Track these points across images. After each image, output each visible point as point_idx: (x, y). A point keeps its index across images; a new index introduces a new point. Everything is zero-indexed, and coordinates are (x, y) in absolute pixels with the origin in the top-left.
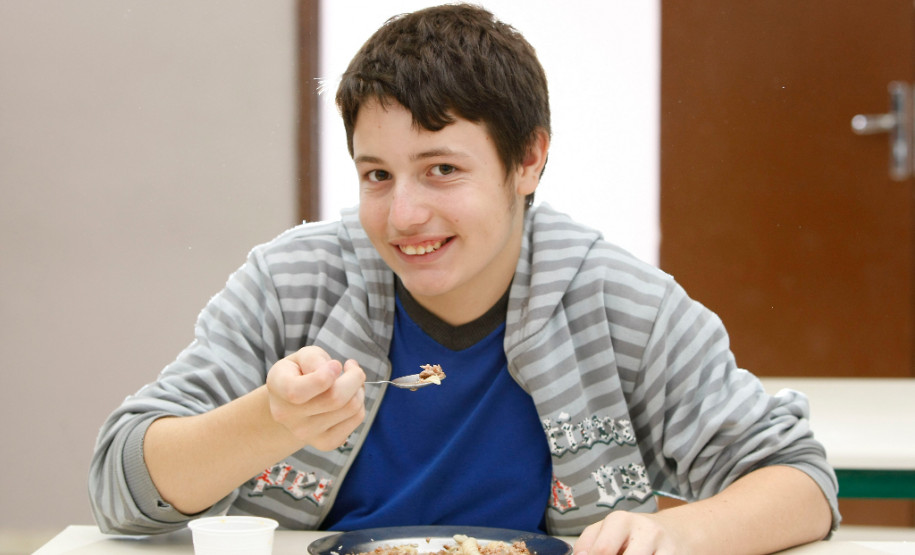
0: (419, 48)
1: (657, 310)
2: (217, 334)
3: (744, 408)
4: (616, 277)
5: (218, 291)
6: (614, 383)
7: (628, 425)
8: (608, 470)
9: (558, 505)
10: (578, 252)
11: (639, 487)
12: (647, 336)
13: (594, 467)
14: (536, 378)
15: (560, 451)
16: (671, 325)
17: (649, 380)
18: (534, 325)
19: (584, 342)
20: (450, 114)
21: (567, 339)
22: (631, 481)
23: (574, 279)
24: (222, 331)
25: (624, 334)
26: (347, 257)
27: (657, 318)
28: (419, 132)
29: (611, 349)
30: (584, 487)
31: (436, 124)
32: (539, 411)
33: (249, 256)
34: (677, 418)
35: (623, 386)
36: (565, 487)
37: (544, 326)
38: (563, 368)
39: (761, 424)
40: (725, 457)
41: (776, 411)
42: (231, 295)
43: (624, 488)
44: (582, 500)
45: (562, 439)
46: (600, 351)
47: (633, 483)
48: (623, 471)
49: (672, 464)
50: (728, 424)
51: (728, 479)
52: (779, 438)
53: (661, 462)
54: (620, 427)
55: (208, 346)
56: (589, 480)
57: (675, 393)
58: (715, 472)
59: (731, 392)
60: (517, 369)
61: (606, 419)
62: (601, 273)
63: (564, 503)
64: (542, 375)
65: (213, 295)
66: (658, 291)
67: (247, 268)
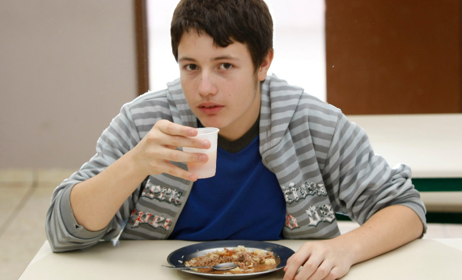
0: (216, 5)
1: (334, 129)
2: (107, 150)
3: (379, 176)
4: (314, 113)
5: (107, 127)
6: (315, 166)
7: (323, 186)
8: (314, 208)
9: (290, 226)
10: (294, 102)
11: (329, 216)
12: (329, 142)
13: (307, 207)
14: (277, 167)
15: (290, 201)
16: (341, 135)
17: (332, 163)
18: (275, 141)
19: (299, 147)
20: (231, 39)
21: (292, 146)
22: (325, 213)
23: (293, 116)
24: (109, 149)
25: (319, 142)
26: (172, 109)
27: (334, 133)
28: (217, 47)
29: (313, 150)
30: (302, 218)
31: (224, 43)
32: (280, 182)
33: (121, 110)
34: (345, 181)
35: (319, 166)
36: (293, 218)
37: (281, 141)
38: (290, 161)
39: (388, 184)
40: (370, 201)
41: (395, 177)
42: (112, 130)
43: (322, 216)
44: (301, 224)
45: (291, 195)
46: (308, 151)
47: (326, 214)
48: (321, 208)
49: (343, 203)
50: (371, 185)
51: (372, 212)
52: (396, 191)
53: (338, 202)
54: (319, 188)
55: (103, 157)
56: (305, 214)
57: (344, 169)
58: (365, 208)
59: (372, 168)
60: (267, 162)
61: (312, 183)
62: (306, 112)
63: (292, 225)
64: (281, 165)
65: (104, 129)
66: (335, 119)
67: (120, 115)
